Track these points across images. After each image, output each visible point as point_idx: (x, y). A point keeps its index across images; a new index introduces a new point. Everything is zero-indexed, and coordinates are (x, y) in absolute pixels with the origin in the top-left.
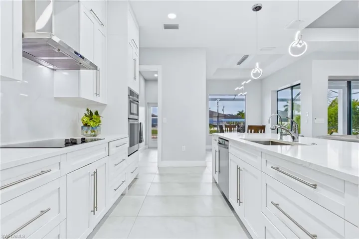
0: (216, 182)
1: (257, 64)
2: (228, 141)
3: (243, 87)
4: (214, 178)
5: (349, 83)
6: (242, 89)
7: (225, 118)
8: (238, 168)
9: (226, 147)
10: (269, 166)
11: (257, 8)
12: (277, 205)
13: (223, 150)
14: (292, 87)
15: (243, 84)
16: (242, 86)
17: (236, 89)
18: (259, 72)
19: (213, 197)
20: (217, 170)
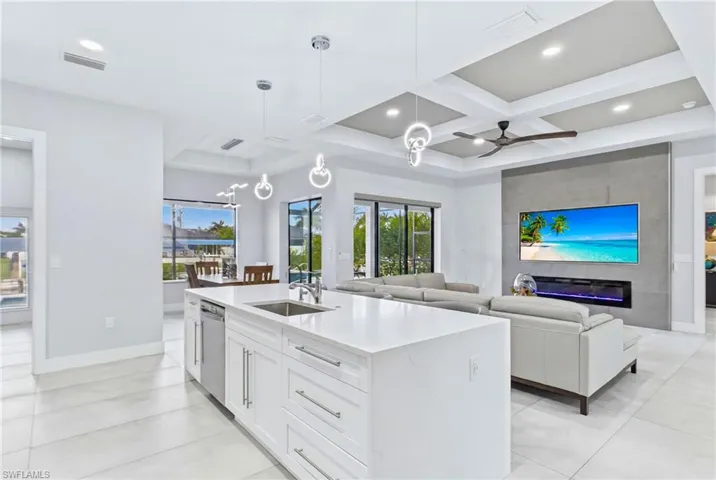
0: (194, 380)
1: (265, 176)
2: (224, 308)
3: (233, 193)
4: (188, 373)
5: (377, 204)
6: (232, 196)
7: (189, 238)
8: (246, 353)
9: (221, 317)
10: (292, 347)
11: (264, 86)
12: (301, 393)
13: (212, 323)
14: (310, 200)
15: (233, 187)
16: (232, 190)
17: (219, 195)
18: (267, 188)
19: (192, 408)
20: (199, 358)
